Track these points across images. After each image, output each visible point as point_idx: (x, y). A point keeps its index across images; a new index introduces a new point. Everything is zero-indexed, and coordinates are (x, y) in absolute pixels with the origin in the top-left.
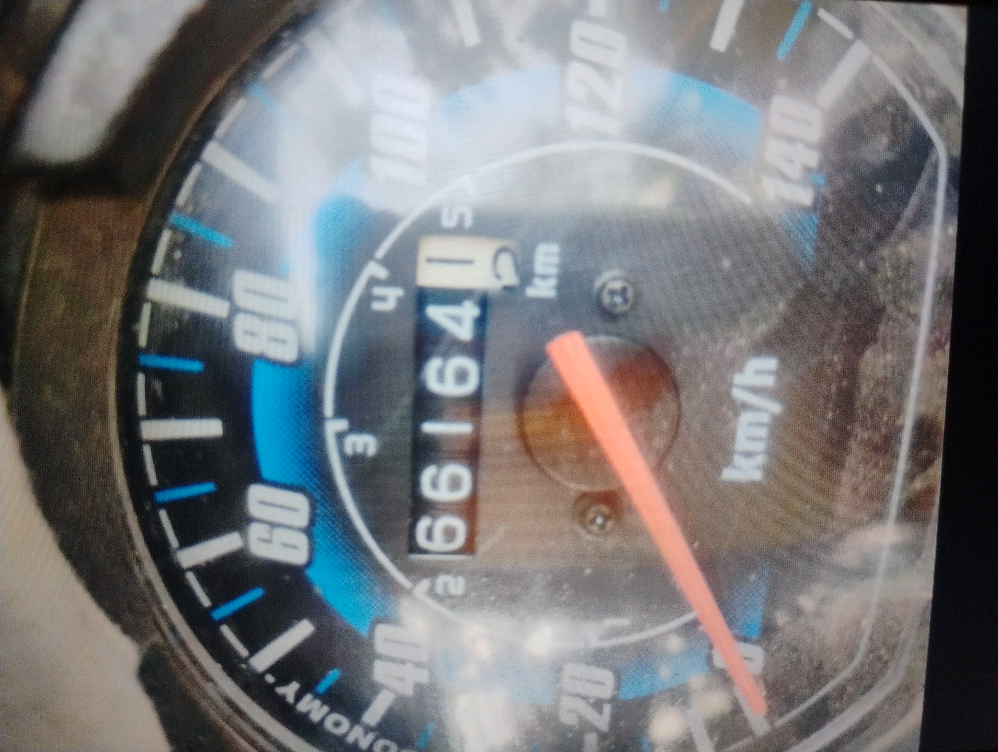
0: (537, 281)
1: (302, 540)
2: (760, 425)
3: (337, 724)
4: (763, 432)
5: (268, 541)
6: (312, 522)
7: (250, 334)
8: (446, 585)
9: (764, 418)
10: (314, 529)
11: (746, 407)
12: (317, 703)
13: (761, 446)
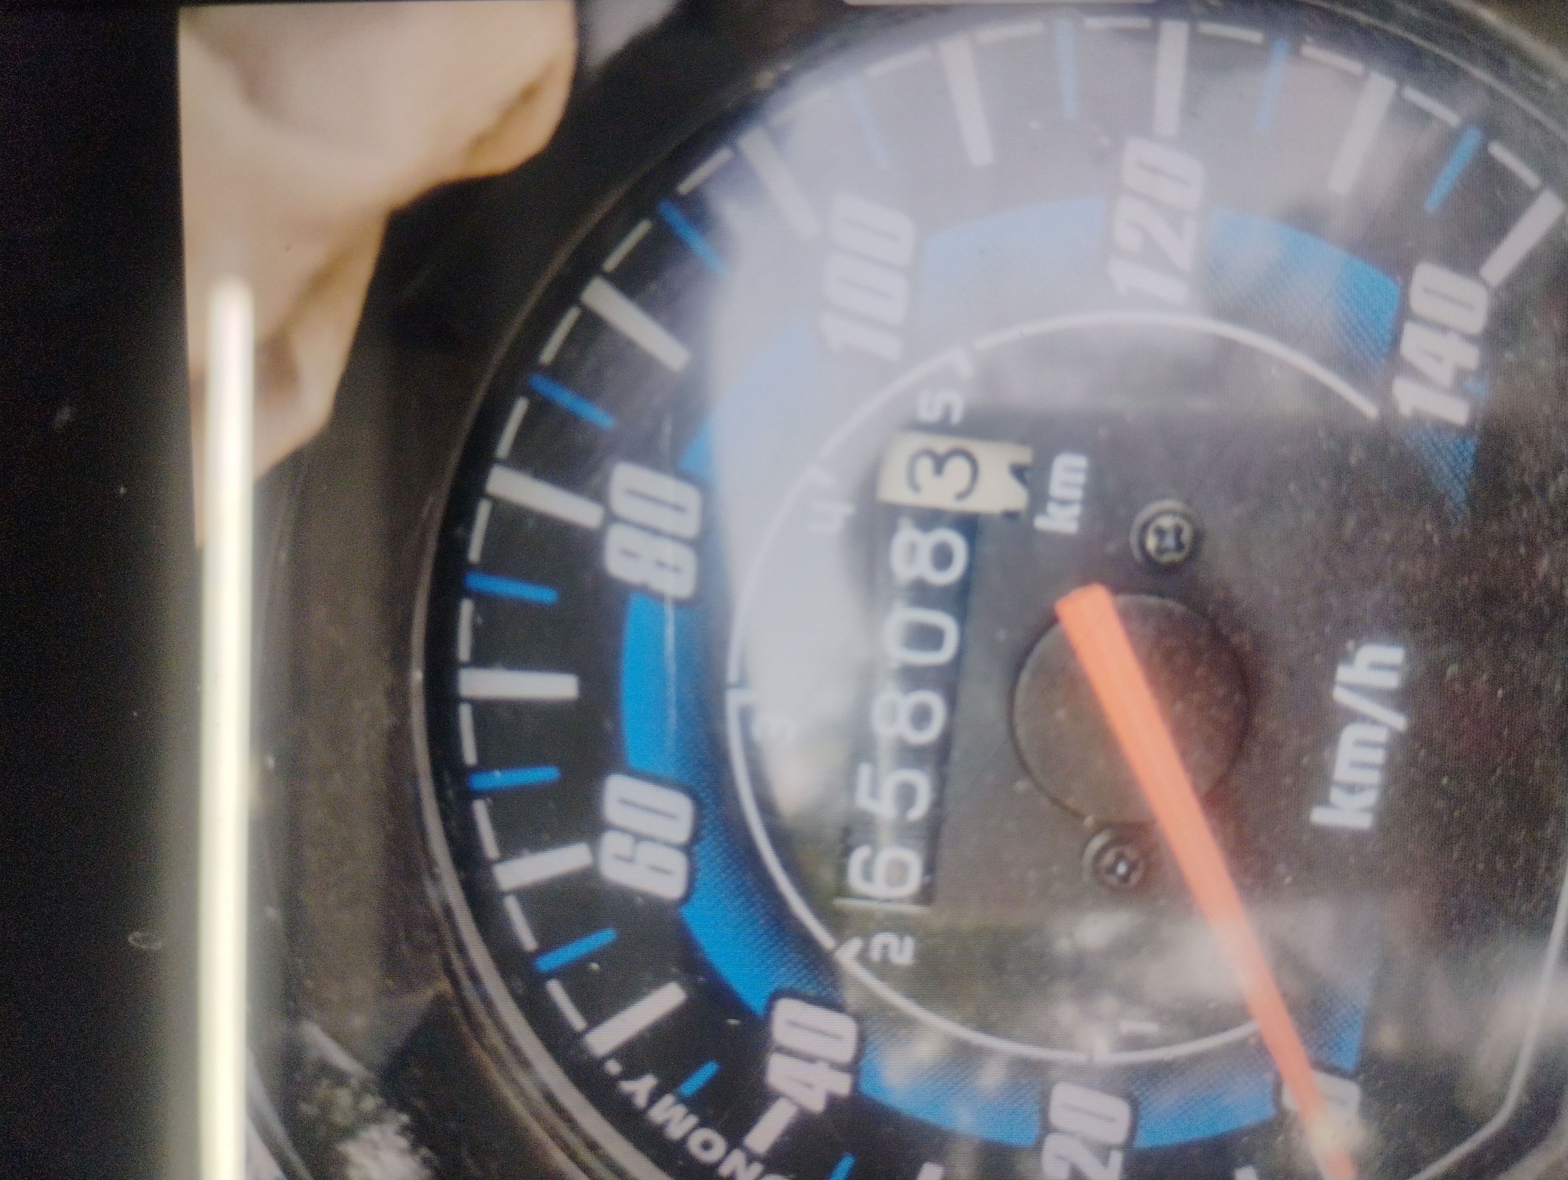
0: (1052, 508)
1: (678, 863)
2: (1374, 745)
3: (707, 1146)
4: (1378, 756)
5: (630, 860)
6: (696, 837)
7: (629, 554)
8: (885, 947)
9: (1381, 735)
10: (696, 848)
11: (1353, 716)
12: (681, 1110)
13: (1374, 777)
